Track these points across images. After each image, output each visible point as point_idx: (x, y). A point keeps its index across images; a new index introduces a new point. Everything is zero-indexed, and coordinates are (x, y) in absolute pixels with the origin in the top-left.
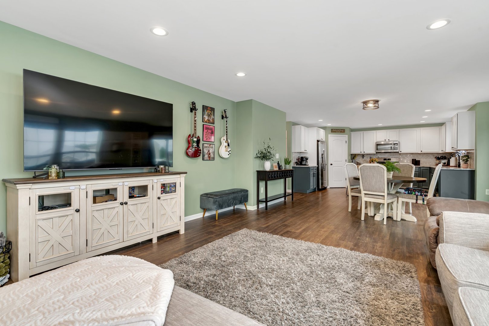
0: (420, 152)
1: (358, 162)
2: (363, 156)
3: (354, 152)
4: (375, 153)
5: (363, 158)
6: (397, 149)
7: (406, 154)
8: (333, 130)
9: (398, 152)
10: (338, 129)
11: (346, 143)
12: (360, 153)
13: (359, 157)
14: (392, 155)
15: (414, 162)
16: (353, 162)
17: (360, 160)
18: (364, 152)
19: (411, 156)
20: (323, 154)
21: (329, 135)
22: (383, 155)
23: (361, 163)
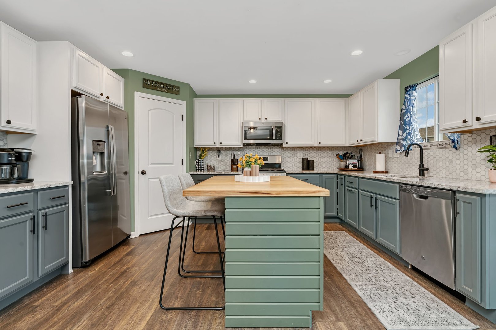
0: (316, 145)
1: (209, 165)
2: (219, 151)
3: (198, 143)
4: (242, 146)
5: (219, 157)
6: (281, 139)
7: (293, 149)
8: (148, 81)
9: (282, 144)
10: (163, 84)
11: (182, 120)
12: (213, 144)
13: (211, 154)
14: (270, 150)
15: (305, 164)
16: (200, 164)
17: (213, 161)
18: (221, 143)
19: (302, 151)
20: (105, 142)
21: (137, 94)
22: (254, 149)
23: (214, 167)
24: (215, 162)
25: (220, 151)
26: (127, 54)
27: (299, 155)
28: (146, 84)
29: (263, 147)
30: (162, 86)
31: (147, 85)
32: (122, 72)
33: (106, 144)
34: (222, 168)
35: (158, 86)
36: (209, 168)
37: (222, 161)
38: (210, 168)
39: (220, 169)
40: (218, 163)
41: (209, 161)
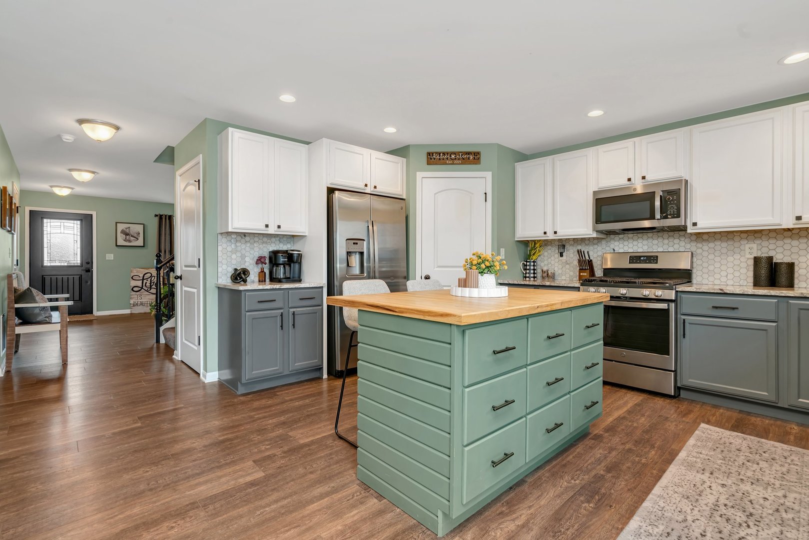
0: (789, 222)
1: (545, 269)
2: (562, 245)
3: (521, 234)
4: (595, 236)
5: (561, 255)
6: (678, 216)
7: (730, 236)
8: (433, 154)
9: (683, 229)
10: (454, 153)
11: (486, 201)
12: (543, 235)
13: (550, 251)
14: (666, 241)
15: (764, 272)
16: (528, 267)
17: (553, 262)
18: (555, 233)
19: (759, 242)
20: (364, 240)
21: (420, 175)
22: (631, 241)
23: (554, 274)
24: (556, 265)
25: (564, 246)
26: (391, 130)
27: (748, 251)
28: (431, 159)
29: (650, 235)
30: (453, 156)
31: (433, 159)
32: (400, 151)
33: (365, 242)
34: (568, 276)
35: (447, 158)
36: (545, 275)
37: (568, 264)
38: (547, 275)
39: (564, 278)
40: (560, 267)
41: (546, 262)
